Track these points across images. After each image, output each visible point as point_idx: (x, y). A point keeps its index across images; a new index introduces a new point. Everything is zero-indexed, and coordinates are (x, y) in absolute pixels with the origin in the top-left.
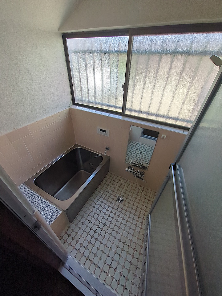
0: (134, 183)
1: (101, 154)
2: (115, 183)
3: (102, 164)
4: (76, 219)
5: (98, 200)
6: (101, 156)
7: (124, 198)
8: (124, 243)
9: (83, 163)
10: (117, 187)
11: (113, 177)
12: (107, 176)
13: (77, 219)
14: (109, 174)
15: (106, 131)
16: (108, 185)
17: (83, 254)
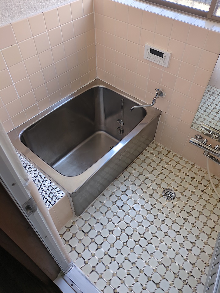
0: (199, 170)
1: (144, 104)
2: (163, 164)
3: (142, 124)
4: (87, 211)
5: (128, 188)
6: (143, 108)
7: (176, 192)
8: (166, 267)
9: (106, 117)
10: (166, 172)
11: (160, 152)
12: (149, 149)
13: (89, 211)
14: (153, 145)
15: (162, 54)
16: (149, 165)
17: (94, 268)
